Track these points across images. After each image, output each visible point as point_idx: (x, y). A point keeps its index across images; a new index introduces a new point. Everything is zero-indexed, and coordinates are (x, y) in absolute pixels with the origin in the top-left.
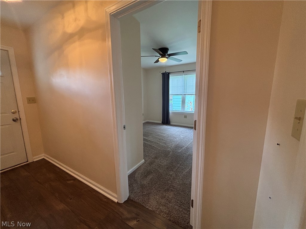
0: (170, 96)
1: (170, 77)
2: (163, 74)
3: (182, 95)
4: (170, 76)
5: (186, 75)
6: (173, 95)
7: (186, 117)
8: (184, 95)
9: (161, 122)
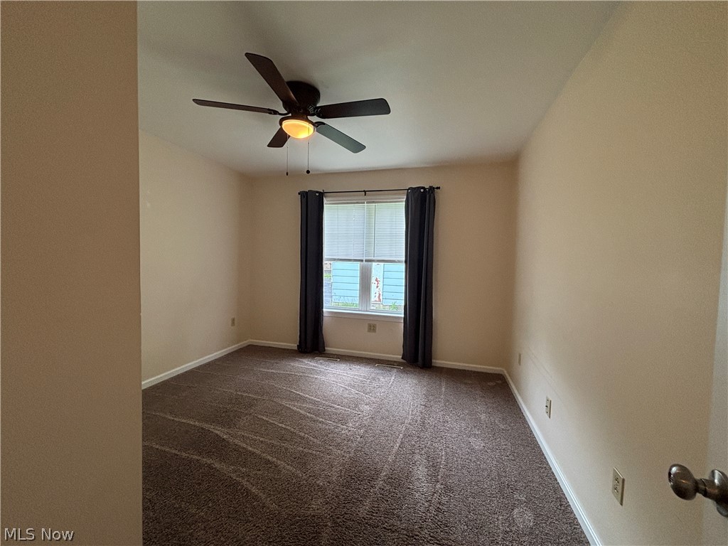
0: (324, 262)
1: (325, 206)
2: (305, 196)
3: (362, 261)
4: (325, 201)
5: (373, 202)
6: (334, 260)
7: (374, 330)
8: (366, 261)
9: (294, 346)
